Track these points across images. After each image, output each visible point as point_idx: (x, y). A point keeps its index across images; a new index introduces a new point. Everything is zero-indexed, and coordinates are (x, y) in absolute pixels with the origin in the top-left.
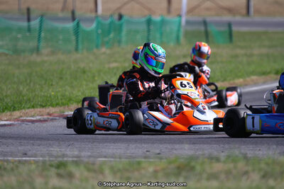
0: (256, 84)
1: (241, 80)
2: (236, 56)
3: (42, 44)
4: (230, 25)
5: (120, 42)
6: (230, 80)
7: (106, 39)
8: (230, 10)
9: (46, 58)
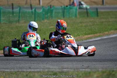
0: (114, 34)
1: (107, 32)
2: (103, 22)
3: (20, 19)
4: (97, 9)
5: (52, 17)
6: (102, 32)
7: (46, 16)
8: (95, 3)
9: (23, 25)
